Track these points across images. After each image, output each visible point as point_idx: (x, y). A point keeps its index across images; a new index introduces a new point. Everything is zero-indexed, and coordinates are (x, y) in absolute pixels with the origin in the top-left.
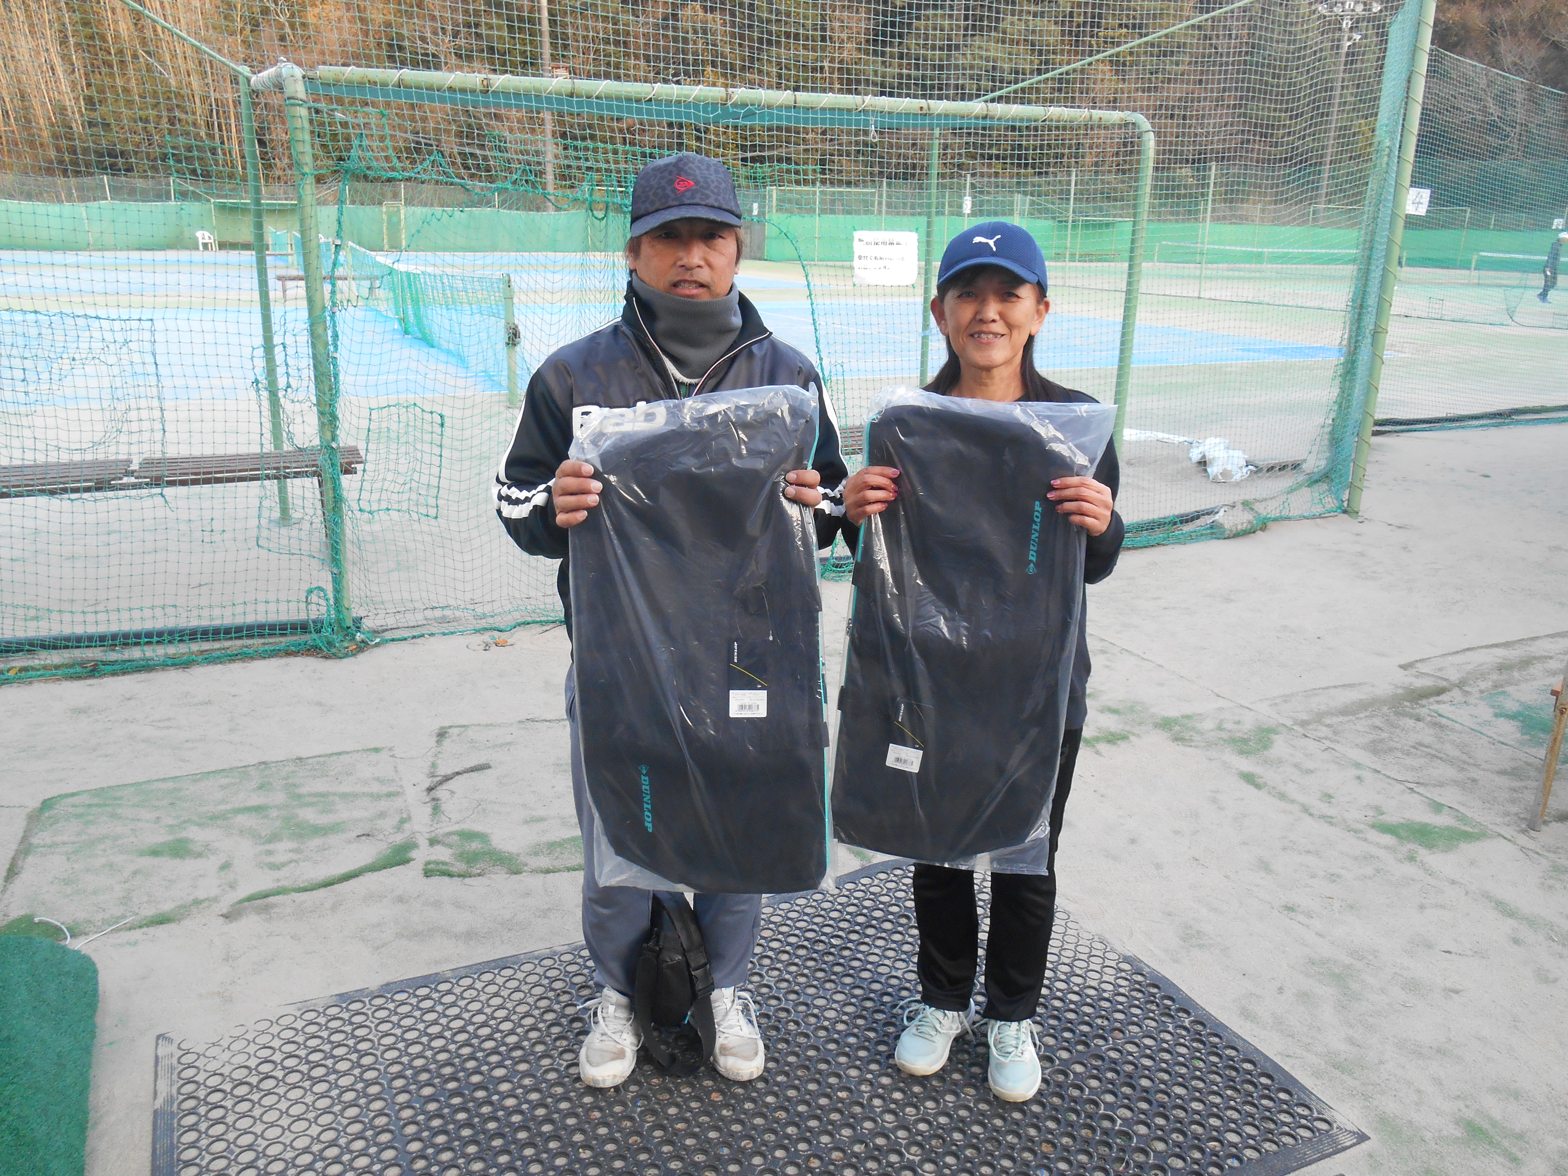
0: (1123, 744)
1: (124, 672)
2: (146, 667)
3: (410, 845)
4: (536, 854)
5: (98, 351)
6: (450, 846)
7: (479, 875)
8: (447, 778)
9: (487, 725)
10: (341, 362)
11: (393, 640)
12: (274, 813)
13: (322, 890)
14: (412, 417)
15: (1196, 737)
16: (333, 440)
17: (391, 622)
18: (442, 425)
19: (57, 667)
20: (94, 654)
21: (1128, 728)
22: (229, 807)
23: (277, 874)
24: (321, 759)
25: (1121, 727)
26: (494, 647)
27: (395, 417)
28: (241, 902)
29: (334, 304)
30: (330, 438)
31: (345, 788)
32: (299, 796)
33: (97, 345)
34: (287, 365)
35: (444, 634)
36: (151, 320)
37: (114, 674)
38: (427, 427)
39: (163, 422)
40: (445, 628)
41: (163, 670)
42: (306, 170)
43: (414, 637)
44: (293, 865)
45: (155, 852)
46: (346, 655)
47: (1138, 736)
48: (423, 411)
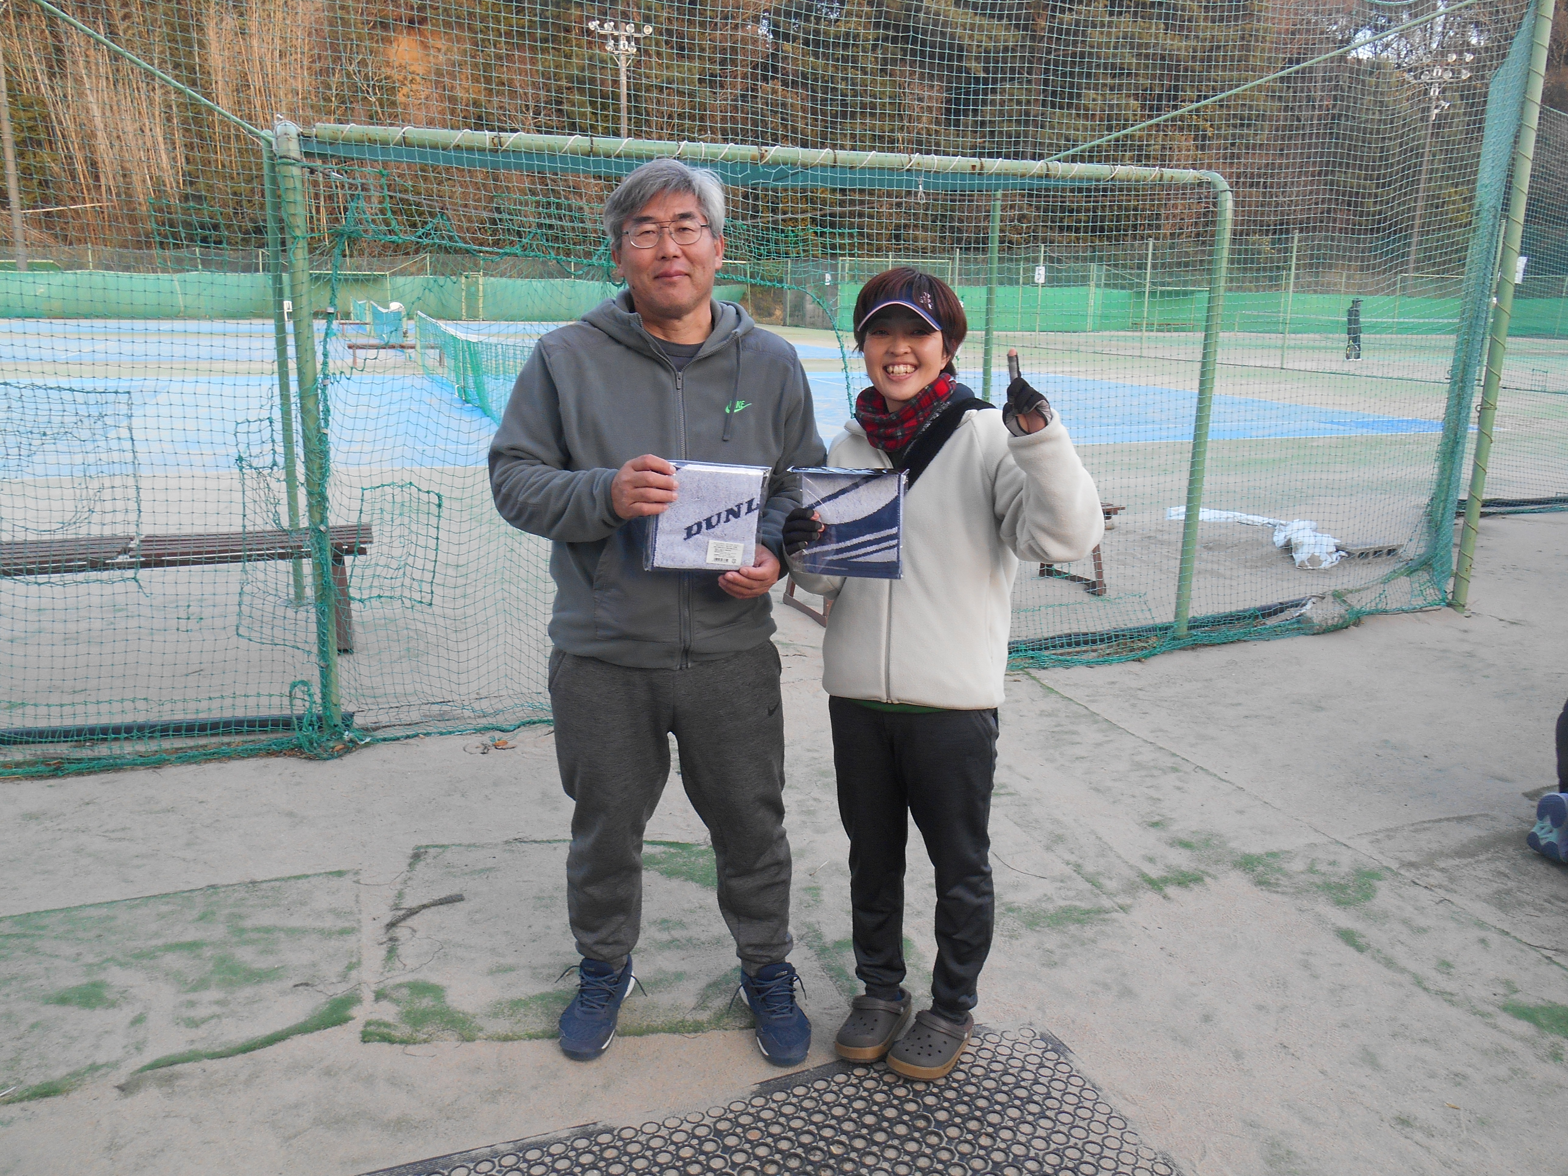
0: (1196, 888)
1: (91, 772)
2: (114, 766)
3: (352, 1000)
4: (496, 1015)
5: (71, 425)
6: (397, 1002)
7: (425, 1041)
8: (412, 912)
9: (469, 846)
10: (332, 438)
11: (385, 740)
12: (208, 952)
13: (240, 1057)
14: (407, 497)
15: (1284, 881)
16: (322, 522)
17: (384, 718)
18: (439, 506)
19: (18, 765)
20: (63, 749)
21: (1202, 867)
22: (160, 942)
23: (193, 1033)
24: (278, 884)
25: (1193, 865)
26: (493, 751)
27: (389, 498)
28: (142, 1070)
29: (326, 376)
30: (318, 521)
31: (295, 922)
32: (243, 931)
33: (70, 419)
34: (273, 441)
35: (441, 734)
36: (129, 393)
37: (79, 773)
38: (424, 508)
39: (138, 502)
40: (442, 726)
41: (132, 769)
42: (298, 233)
43: (408, 737)
44: (213, 1022)
45: (63, 1000)
46: (332, 757)
47: (1215, 878)
48: (419, 490)
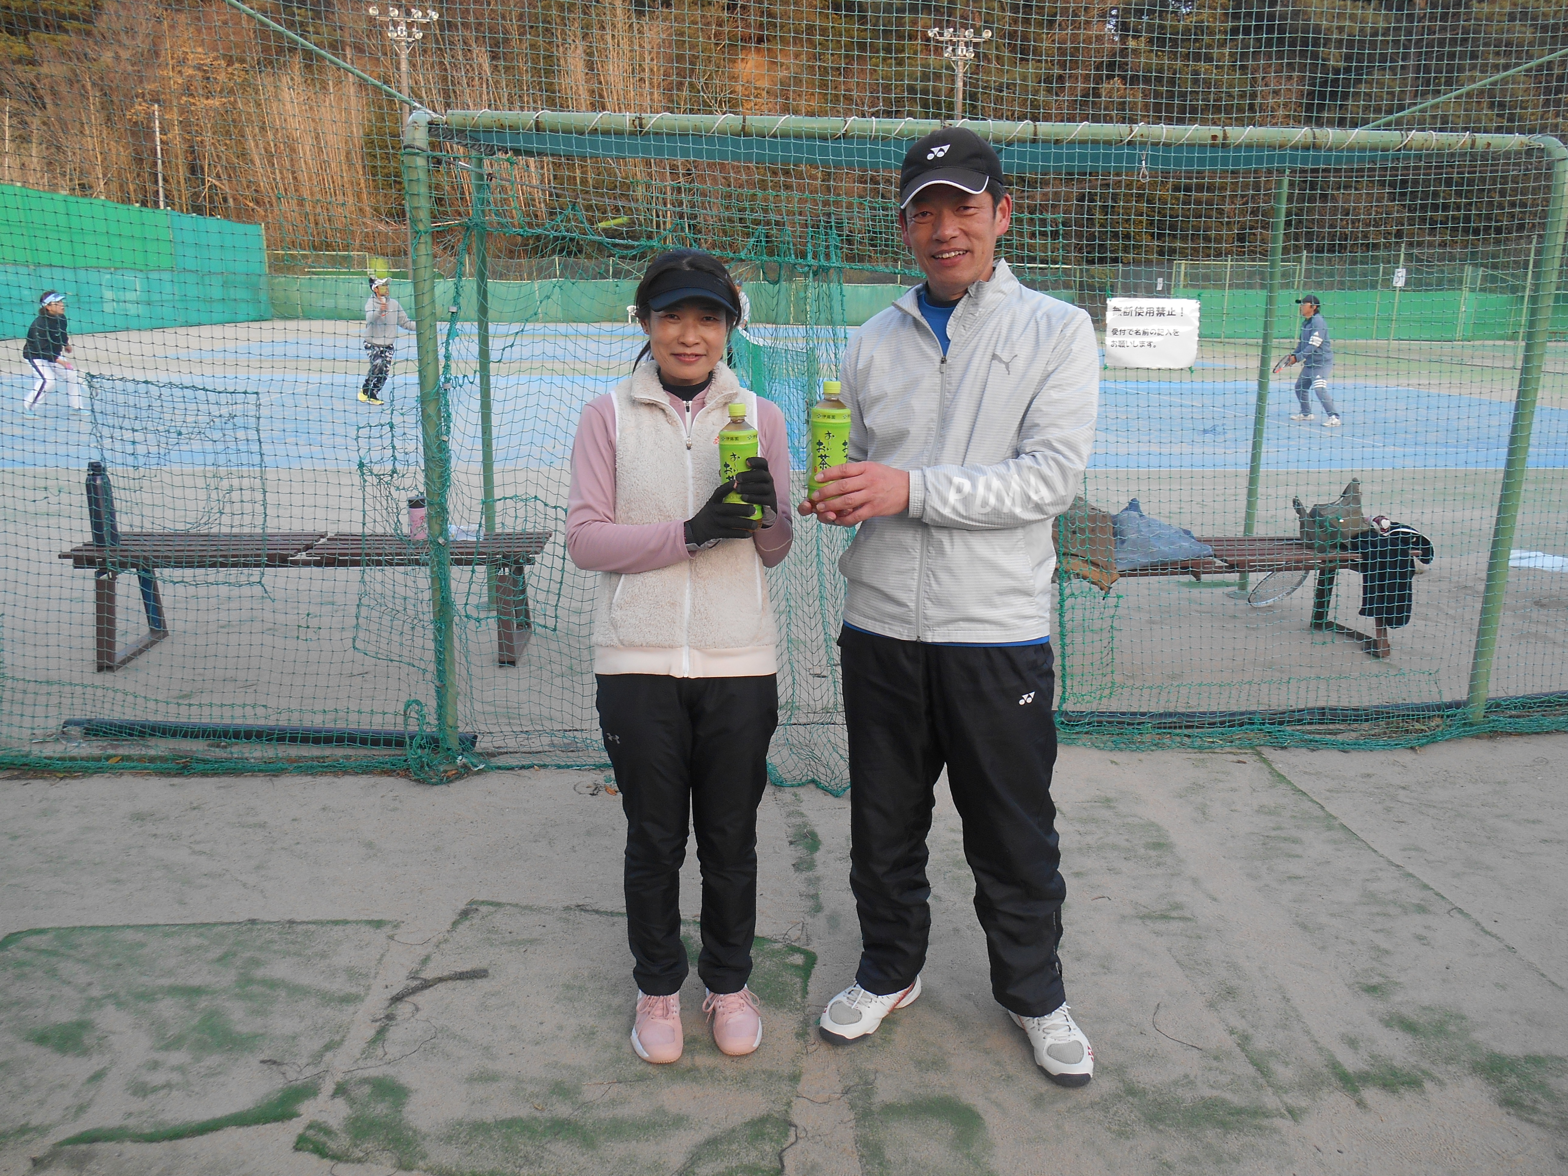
0: (1409, 1096)
1: (215, 773)
2: (237, 769)
3: (307, 1091)
4: (449, 1139)
5: (204, 425)
6: (352, 1102)
7: (359, 1161)
8: (427, 985)
9: (525, 908)
10: (453, 446)
11: (499, 768)
12: (203, 1003)
13: (165, 1144)
15: (1545, 1105)
16: (441, 534)
17: (512, 744)
19: (152, 759)
20: (198, 747)
21: (1425, 1065)
22: (166, 982)
23: (138, 1104)
24: (312, 927)
25: (1412, 1060)
26: (604, 792)
27: (512, 512)
28: (62, 1144)
29: (447, 380)
30: (437, 533)
31: (305, 978)
32: (250, 981)
33: (203, 419)
34: (394, 447)
35: (559, 767)
36: (257, 393)
37: (204, 774)
39: (265, 505)
40: (562, 758)
42: (420, 226)
43: (523, 767)
44: (162, 1093)
45: (42, 1039)
46: (441, 782)
47: (1441, 1083)
48: (546, 505)
